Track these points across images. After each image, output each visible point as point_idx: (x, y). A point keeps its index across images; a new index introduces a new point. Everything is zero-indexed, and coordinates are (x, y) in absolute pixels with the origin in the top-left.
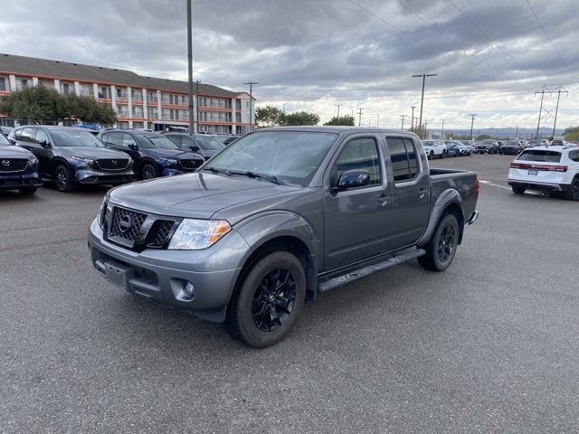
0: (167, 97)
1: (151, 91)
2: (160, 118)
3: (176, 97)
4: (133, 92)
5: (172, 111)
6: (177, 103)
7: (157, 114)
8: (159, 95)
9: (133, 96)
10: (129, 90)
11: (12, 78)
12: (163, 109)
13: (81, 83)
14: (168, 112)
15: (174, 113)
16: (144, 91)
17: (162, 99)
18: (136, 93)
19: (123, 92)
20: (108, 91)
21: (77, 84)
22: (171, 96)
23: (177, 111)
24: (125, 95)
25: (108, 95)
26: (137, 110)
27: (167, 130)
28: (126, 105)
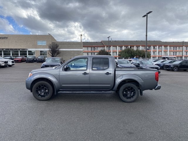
0: (172, 48)
1: (166, 46)
2: (168, 55)
3: (176, 47)
4: (159, 47)
5: (174, 52)
6: (176, 49)
7: (167, 54)
8: (168, 48)
9: (159, 48)
10: (157, 47)
11: (123, 47)
12: (170, 52)
13: (142, 46)
14: (172, 53)
15: (175, 53)
16: (163, 47)
17: (170, 49)
18: (160, 47)
19: (155, 47)
20: (150, 48)
21: (141, 46)
22: (174, 47)
23: (176, 52)
24: (156, 49)
25: (150, 49)
26: (160, 53)
27: (167, 59)
28: (156, 52)
